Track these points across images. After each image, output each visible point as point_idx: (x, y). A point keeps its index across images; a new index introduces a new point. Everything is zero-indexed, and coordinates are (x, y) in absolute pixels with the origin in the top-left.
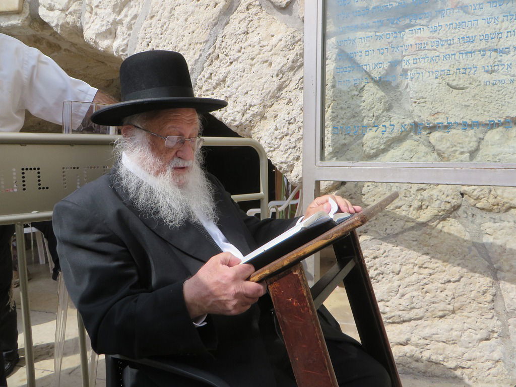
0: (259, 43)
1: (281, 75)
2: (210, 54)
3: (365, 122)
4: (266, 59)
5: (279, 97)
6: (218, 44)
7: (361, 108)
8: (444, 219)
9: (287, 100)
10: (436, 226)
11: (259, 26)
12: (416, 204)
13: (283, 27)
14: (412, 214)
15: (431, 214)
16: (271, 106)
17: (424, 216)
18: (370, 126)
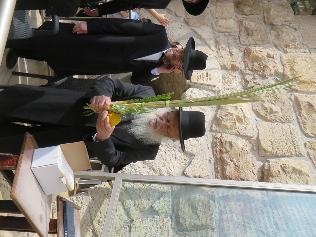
0: (171, 163)
1: (159, 170)
2: (169, 145)
3: (137, 201)
4: (165, 165)
5: (151, 169)
6: (173, 148)
7: (142, 199)
8: (93, 232)
9: (149, 172)
10: (91, 228)
11: (178, 163)
12: (101, 220)
13: (177, 172)
14: (97, 218)
15: (96, 226)
17: (95, 223)
18: (135, 203)
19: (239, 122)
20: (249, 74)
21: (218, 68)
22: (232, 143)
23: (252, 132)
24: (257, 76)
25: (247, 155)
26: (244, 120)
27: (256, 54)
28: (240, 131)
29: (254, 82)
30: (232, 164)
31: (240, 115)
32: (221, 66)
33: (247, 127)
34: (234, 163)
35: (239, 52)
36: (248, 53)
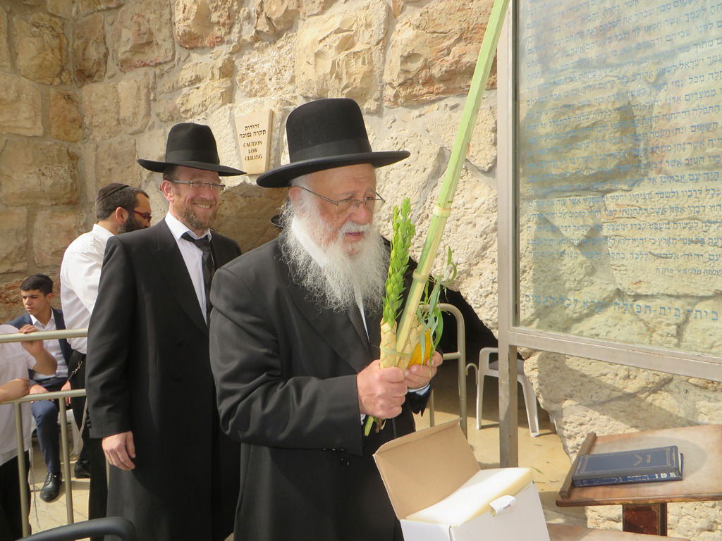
0: (464, 205)
1: (485, 236)
2: (420, 215)
3: (567, 285)
4: (470, 221)
5: (483, 256)
6: (427, 204)
7: (562, 272)
8: (655, 392)
9: (491, 260)
10: (646, 398)
11: (464, 189)
12: (622, 373)
13: (486, 190)
14: (619, 383)
15: (638, 385)
16: (476, 264)
17: (632, 387)
18: (572, 290)
19: (353, 45)
20: (240, 32)
21: (231, 109)
22: (405, 54)
23: (376, 8)
24: (241, 12)
25: (433, 13)
26: (347, 31)
27: (192, 18)
28: (376, 38)
29: (258, 18)
30: (456, 50)
31: (335, 42)
32: (224, 104)
33: (363, 21)
34: (454, 44)
35: (190, 61)
36: (192, 40)
